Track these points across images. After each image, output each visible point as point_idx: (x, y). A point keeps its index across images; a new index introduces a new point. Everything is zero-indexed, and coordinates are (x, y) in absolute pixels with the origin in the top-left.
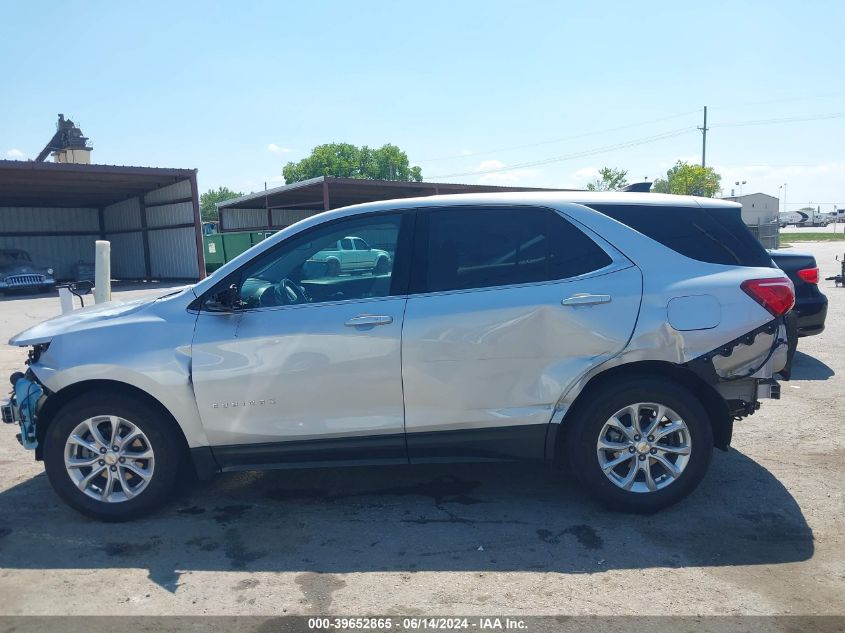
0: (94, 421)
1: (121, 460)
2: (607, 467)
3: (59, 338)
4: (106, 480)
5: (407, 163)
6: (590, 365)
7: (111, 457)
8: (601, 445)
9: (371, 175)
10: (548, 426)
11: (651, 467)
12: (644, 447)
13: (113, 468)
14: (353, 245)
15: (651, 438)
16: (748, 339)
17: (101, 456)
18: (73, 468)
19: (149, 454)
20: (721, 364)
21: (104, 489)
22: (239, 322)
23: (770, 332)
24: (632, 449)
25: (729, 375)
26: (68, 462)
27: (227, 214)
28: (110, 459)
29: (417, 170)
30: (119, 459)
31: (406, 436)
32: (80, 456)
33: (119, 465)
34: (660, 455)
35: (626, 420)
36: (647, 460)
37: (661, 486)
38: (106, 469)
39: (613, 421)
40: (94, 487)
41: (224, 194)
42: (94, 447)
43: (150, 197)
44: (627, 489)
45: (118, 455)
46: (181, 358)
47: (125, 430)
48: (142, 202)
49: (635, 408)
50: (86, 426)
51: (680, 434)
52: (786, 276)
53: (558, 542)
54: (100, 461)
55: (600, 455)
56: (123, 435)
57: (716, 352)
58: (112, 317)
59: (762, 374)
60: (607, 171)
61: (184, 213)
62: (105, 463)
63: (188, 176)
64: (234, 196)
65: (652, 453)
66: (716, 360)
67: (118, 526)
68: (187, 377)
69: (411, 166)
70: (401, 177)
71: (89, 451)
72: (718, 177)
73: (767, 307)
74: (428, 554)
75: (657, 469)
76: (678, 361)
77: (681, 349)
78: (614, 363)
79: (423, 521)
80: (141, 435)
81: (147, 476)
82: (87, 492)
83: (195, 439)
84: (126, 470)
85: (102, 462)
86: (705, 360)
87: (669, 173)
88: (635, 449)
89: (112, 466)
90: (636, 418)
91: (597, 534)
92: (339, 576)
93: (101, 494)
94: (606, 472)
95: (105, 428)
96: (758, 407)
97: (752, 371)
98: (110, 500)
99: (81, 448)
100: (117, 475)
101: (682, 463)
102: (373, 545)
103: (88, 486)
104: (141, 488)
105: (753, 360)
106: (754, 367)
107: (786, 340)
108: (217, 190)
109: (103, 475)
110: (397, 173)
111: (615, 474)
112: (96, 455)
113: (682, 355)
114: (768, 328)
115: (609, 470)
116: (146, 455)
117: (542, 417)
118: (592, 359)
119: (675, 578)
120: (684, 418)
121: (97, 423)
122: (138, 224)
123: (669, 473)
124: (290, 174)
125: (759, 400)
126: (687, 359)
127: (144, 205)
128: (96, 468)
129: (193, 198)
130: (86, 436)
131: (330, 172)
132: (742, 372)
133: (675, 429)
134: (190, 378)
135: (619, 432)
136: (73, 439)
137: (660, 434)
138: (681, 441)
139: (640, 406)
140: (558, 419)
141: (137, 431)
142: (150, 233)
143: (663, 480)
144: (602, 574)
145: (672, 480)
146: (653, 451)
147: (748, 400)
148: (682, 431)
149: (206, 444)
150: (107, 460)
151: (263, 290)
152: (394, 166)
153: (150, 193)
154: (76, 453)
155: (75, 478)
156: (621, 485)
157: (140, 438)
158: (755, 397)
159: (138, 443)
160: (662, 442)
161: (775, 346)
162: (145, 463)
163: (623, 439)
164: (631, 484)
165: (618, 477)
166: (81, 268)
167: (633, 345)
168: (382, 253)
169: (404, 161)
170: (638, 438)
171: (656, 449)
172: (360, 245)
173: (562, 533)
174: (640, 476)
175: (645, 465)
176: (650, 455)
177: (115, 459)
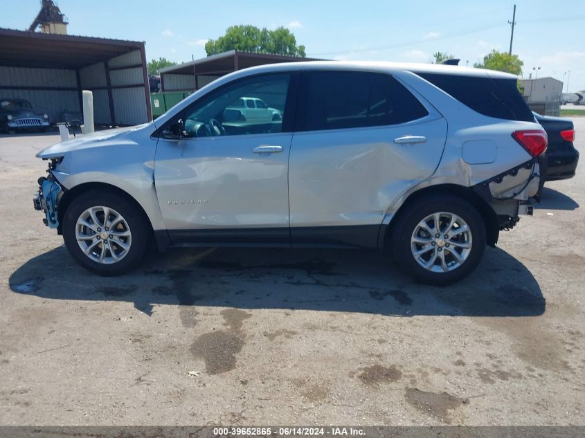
0: (93, 210)
1: (111, 236)
2: (417, 255)
3: (69, 153)
4: (101, 250)
5: (295, 42)
6: (410, 185)
7: (104, 234)
8: (414, 239)
9: (269, 51)
10: (381, 226)
11: (446, 257)
12: (441, 242)
13: (105, 241)
14: (256, 105)
15: (446, 237)
16: (513, 172)
17: (98, 234)
18: (81, 240)
19: (128, 233)
20: (495, 188)
21: (100, 254)
22: (184, 147)
23: (528, 168)
24: (434, 243)
25: (500, 197)
26: (78, 237)
27: (166, 78)
28: (103, 235)
29: (302, 48)
30: (109, 236)
31: (290, 229)
32: (85, 233)
33: (109, 239)
34: (451, 248)
35: (431, 223)
36: (443, 252)
37: (451, 269)
38: (101, 242)
39: (422, 224)
40: (94, 253)
41: (163, 63)
42: (94, 227)
43: (113, 62)
44: (429, 269)
45: (108, 233)
46: (147, 169)
47: (112, 217)
48: (107, 66)
49: (437, 216)
50: (88, 213)
51: (465, 235)
52: (543, 129)
53: (382, 299)
54: (97, 236)
55: (412, 246)
56: (111, 220)
57: (492, 179)
58: (103, 140)
59: (521, 197)
60: (439, 54)
61: (136, 76)
62: (100, 238)
63: (138, 47)
64: (170, 64)
65: (447, 247)
66: (491, 185)
67: (109, 279)
68: (151, 183)
69: (298, 45)
70: (290, 53)
71: (91, 229)
72: (521, 63)
73: (528, 151)
74: (301, 302)
75: (449, 257)
76: (467, 185)
77: (469, 176)
78: (425, 185)
79: (299, 283)
80: (122, 220)
81: (127, 248)
82: (91, 257)
83: (157, 225)
84: (114, 244)
85: (99, 237)
86: (484, 185)
87: (485, 58)
88: (435, 243)
89: (105, 240)
90: (437, 223)
91: (408, 296)
92: (247, 311)
93: (98, 258)
94: (416, 258)
95: (100, 215)
96: (518, 220)
97: (515, 195)
98: (104, 262)
99: (85, 227)
100: (108, 246)
101: (466, 254)
102: (268, 295)
103: (91, 253)
104: (123, 255)
105: (516, 187)
106: (516, 192)
107: (539, 174)
108: (157, 60)
109: (99, 246)
110: (288, 50)
111: (421, 258)
112: (95, 233)
113: (469, 181)
114: (527, 165)
115: (418, 256)
116: (125, 234)
117: (377, 220)
118: (411, 181)
119: (453, 323)
120: (469, 224)
121: (95, 212)
122: (104, 83)
123: (457, 261)
124: (210, 49)
125: (519, 216)
126: (473, 183)
127: (108, 69)
128: (95, 241)
129: (142, 65)
130: (89, 219)
131: (239, 48)
132: (509, 195)
133: (462, 231)
134: (154, 183)
135: (426, 232)
136: (81, 221)
137: (452, 234)
138: (466, 239)
139: (441, 215)
140: (387, 222)
141: (120, 218)
142: (113, 90)
143: (453, 265)
144: (408, 318)
145: (458, 265)
146: (447, 245)
147: (512, 215)
148: (467, 232)
149: (165, 228)
150: (102, 236)
151: (198, 126)
152: (285, 45)
153: (112, 60)
154: (82, 231)
155: (83, 246)
156: (425, 267)
157: (122, 222)
158: (517, 214)
159: (120, 226)
160: (453, 239)
161: (531, 178)
162: (125, 239)
163: (429, 237)
164: (431, 266)
165: (424, 261)
166: (65, 115)
167: (439, 172)
168: (275, 112)
169: (293, 41)
170: (438, 236)
171: (449, 244)
172: (260, 105)
173: (386, 294)
174: (438, 262)
175: (442, 255)
176: (445, 248)
177: (107, 236)
